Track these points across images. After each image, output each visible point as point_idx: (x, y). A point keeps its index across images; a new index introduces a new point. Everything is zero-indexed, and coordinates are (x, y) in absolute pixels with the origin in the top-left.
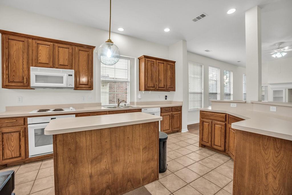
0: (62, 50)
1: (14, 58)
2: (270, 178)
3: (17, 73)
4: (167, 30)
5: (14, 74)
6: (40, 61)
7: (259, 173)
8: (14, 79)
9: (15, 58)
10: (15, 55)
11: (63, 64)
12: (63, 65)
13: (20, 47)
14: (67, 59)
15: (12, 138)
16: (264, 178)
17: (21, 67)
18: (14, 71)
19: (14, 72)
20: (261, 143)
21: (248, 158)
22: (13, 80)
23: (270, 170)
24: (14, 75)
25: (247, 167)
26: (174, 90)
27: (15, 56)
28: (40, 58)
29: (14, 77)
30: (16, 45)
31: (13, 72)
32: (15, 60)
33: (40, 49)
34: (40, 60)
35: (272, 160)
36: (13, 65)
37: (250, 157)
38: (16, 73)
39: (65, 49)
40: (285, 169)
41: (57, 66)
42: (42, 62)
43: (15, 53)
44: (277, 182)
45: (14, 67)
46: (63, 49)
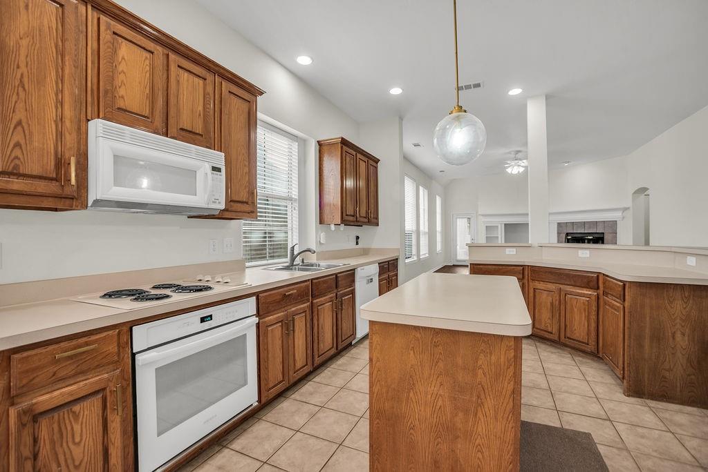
0: (188, 80)
1: (18, 67)
2: (678, 336)
3: (36, 138)
4: (396, 91)
5: (18, 137)
6: (121, 104)
7: (664, 334)
8: (17, 162)
9: (22, 65)
10: (23, 52)
11: (190, 130)
12: (190, 132)
13: (46, 23)
14: (200, 115)
15: (77, 428)
16: (671, 339)
17: (51, 113)
18: (19, 123)
19: (19, 128)
20: (665, 295)
21: (648, 319)
22: (16, 167)
23: (678, 326)
24: (18, 145)
25: (647, 331)
26: (377, 225)
27: (22, 58)
28: (122, 92)
29: (17, 152)
30: (27, 7)
31: (15, 128)
32: (22, 75)
33: (123, 58)
34: (123, 97)
35: (680, 313)
36: (15, 97)
37: (650, 317)
38: (31, 133)
39: (196, 79)
40: (695, 320)
41: (172, 130)
42: (128, 109)
43: (24, 42)
44: (686, 338)
45: (21, 105)
46: (191, 76)
